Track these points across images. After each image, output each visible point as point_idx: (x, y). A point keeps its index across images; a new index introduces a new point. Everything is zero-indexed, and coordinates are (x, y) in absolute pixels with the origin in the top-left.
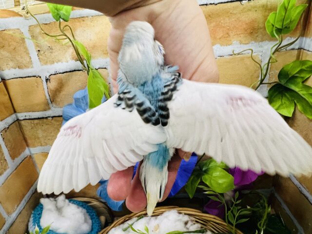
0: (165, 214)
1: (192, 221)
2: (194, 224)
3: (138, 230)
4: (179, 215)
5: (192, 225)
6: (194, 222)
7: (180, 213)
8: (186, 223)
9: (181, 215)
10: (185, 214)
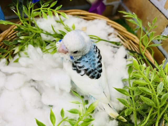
0: (95, 21)
1: (115, 34)
2: (115, 37)
3: (66, 25)
4: (106, 26)
5: (113, 37)
6: (116, 36)
7: (108, 25)
8: (109, 35)
9: (108, 27)
10: (112, 27)
